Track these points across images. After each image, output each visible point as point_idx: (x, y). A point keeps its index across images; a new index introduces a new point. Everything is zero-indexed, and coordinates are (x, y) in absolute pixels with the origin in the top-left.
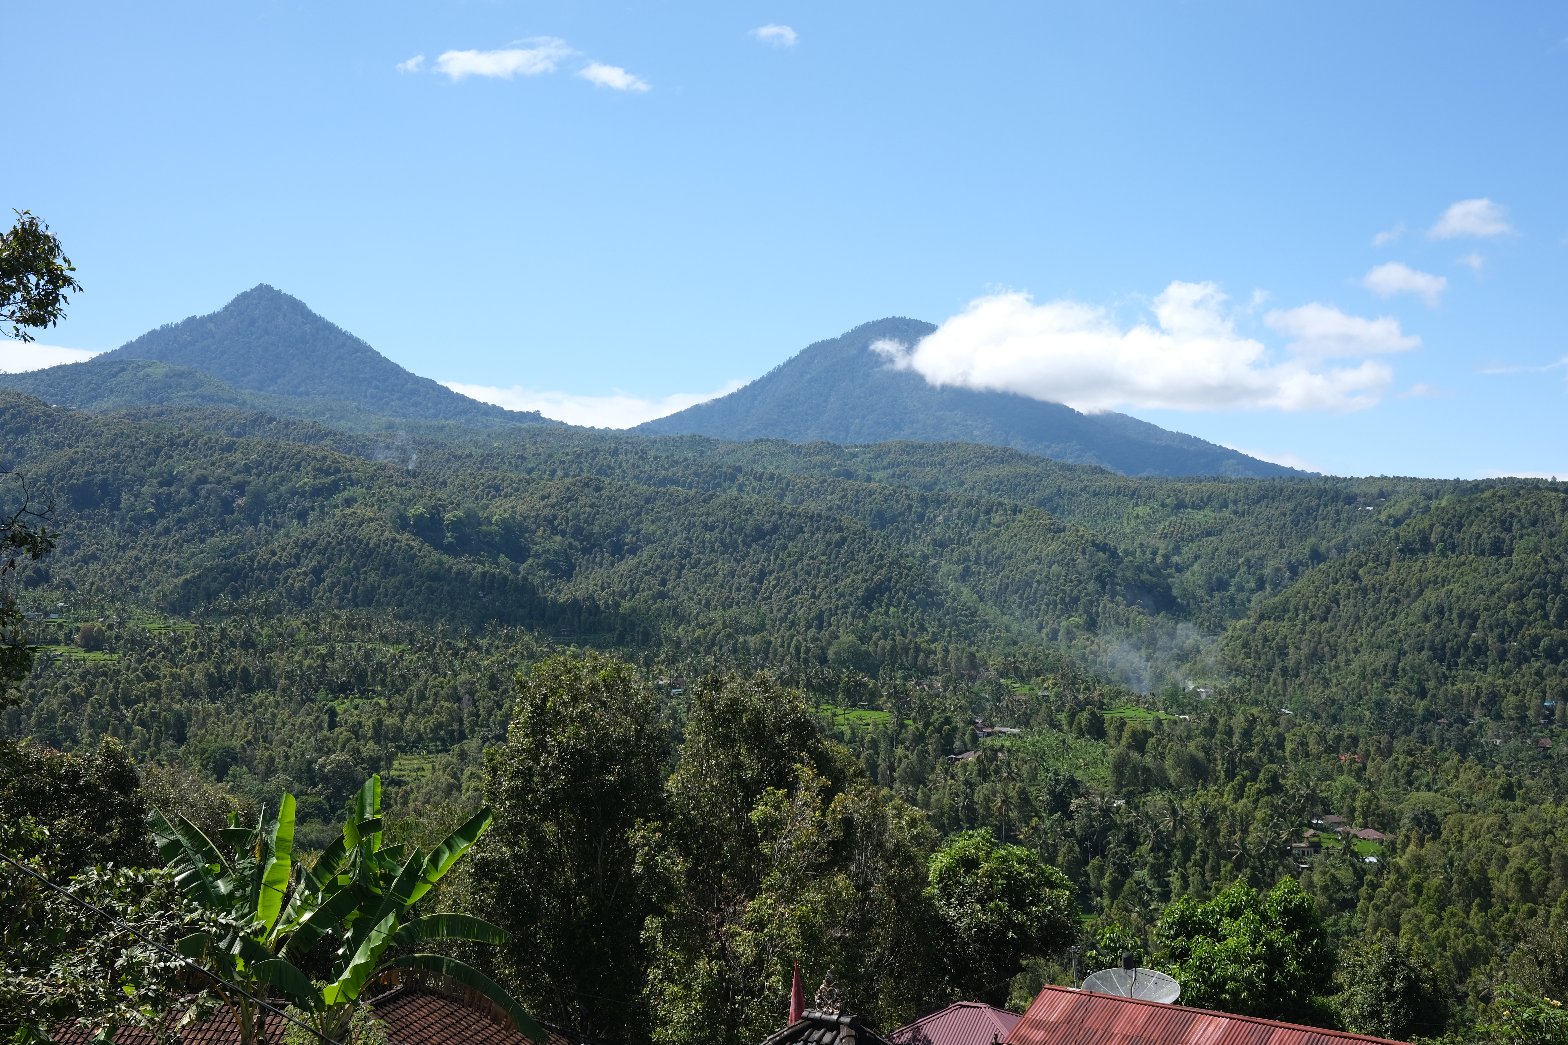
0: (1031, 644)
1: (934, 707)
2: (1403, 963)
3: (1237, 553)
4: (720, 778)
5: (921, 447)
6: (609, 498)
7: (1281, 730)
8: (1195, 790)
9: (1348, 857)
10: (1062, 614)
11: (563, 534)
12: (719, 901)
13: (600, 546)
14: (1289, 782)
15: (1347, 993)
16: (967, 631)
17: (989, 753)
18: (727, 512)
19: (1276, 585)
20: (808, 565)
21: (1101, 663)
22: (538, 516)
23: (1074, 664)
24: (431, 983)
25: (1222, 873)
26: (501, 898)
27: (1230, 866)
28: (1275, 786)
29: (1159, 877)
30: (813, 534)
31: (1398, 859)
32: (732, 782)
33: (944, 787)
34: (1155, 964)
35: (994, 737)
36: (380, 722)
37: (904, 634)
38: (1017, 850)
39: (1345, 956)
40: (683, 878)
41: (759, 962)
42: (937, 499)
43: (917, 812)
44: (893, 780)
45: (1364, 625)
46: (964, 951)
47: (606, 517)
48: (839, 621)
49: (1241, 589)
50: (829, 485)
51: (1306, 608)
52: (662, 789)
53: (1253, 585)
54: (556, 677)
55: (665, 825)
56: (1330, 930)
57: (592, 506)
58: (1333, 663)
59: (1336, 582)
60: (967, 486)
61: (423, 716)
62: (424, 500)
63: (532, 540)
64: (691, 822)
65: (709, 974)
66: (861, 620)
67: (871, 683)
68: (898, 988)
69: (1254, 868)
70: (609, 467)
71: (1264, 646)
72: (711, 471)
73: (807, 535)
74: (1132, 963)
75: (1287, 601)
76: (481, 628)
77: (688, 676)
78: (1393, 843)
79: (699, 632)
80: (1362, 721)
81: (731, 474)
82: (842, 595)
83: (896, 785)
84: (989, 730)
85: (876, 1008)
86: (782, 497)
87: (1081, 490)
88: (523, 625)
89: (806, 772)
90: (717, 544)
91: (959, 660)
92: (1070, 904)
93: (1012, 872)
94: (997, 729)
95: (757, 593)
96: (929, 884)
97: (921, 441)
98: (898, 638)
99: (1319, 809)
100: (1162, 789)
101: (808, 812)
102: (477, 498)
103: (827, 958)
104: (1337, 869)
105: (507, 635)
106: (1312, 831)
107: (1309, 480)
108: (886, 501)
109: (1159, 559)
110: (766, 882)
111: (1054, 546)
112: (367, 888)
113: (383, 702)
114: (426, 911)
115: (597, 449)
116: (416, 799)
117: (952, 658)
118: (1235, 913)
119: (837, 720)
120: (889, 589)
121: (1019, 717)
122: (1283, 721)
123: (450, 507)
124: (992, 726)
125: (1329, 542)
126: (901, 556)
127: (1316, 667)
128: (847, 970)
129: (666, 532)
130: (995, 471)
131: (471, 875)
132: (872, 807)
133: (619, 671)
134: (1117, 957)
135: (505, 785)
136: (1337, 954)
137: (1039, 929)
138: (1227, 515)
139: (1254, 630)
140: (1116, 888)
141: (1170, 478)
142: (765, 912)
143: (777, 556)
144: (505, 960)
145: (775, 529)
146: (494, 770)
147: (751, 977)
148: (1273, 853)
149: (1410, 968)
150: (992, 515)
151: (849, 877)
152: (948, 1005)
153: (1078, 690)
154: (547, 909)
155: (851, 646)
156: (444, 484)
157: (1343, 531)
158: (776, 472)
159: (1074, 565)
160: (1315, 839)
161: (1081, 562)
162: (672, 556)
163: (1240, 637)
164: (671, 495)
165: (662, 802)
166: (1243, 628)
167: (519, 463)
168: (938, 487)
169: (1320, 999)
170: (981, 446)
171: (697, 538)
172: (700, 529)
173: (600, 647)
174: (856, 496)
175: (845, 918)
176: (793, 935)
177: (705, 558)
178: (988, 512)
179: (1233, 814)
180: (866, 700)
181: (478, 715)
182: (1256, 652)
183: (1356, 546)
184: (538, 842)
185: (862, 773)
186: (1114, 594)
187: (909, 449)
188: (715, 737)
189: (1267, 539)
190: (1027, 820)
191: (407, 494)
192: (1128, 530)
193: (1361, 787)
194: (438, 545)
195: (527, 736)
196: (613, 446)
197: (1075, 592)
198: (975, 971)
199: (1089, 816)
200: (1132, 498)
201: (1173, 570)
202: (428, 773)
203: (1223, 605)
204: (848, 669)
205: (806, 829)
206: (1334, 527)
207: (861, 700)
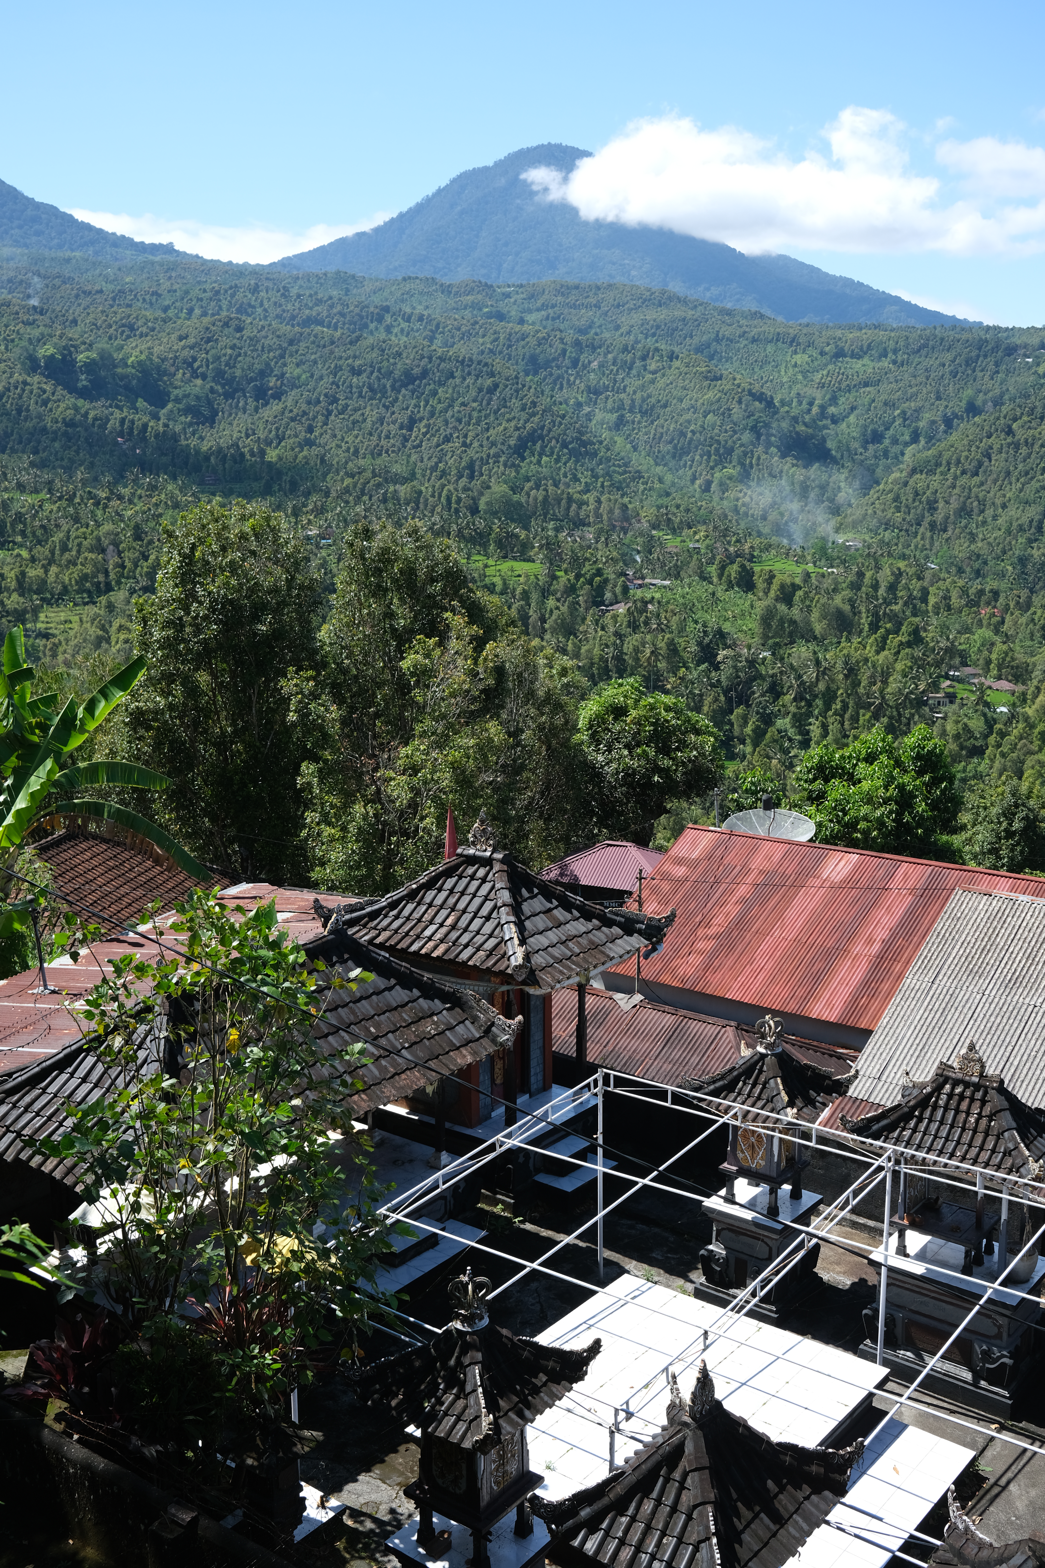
0: (684, 495)
1: (587, 559)
2: (1023, 805)
3: (894, 405)
4: (372, 627)
5: (577, 287)
6: (251, 339)
7: (926, 584)
8: (839, 643)
9: (981, 707)
10: (716, 465)
11: (204, 377)
12: (374, 748)
13: (243, 390)
14: (930, 635)
15: (970, 832)
16: (620, 482)
17: (639, 604)
18: (374, 355)
19: (930, 439)
20: (459, 412)
21: (753, 516)
22: (176, 357)
23: (726, 516)
24: (92, 827)
25: (861, 722)
26: (158, 746)
27: (868, 715)
28: (916, 638)
29: (801, 725)
30: (464, 379)
31: (1027, 709)
32: (385, 632)
33: (594, 638)
34: (793, 806)
35: (644, 589)
36: (23, 574)
37: (556, 485)
38: (664, 698)
39: (971, 799)
40: (338, 726)
41: (414, 805)
42: (592, 344)
43: (569, 663)
44: (544, 631)
45: (1013, 480)
46: (612, 794)
47: (248, 359)
48: (490, 471)
49: (895, 441)
50: (481, 327)
51: (958, 462)
52: (315, 638)
53: (907, 438)
54: (204, 527)
55: (319, 674)
56: (959, 776)
57: (233, 347)
58: (980, 518)
59: (989, 436)
60: (623, 330)
61: (67, 567)
62: (55, 340)
63: (171, 384)
64: (345, 671)
65: (365, 817)
66: (513, 470)
67: (523, 535)
68: (547, 829)
69: (891, 718)
70: (250, 305)
71: (914, 500)
72: (357, 310)
73: (458, 381)
74: (769, 805)
75: (940, 455)
76: (123, 477)
77: (338, 525)
78: (1024, 694)
79: (348, 481)
80: (1004, 576)
81: (378, 314)
82: (493, 444)
83: (547, 636)
84: (640, 582)
85: (526, 847)
86: (431, 339)
87: (740, 337)
88: (166, 474)
89: (456, 620)
90: (365, 389)
91: (611, 511)
92: (714, 749)
93: (658, 719)
94: (647, 581)
95: (407, 440)
96: (578, 731)
97: (577, 281)
98: (551, 488)
99: (957, 661)
100: (808, 641)
101: (460, 662)
102: (110, 338)
103: (479, 801)
104: (969, 718)
105: (150, 483)
106: (948, 683)
107: (971, 329)
108: (539, 344)
109: (815, 410)
110: (418, 728)
111: (710, 394)
112: (23, 736)
113: (25, 554)
114: (84, 759)
115: (236, 286)
116: (65, 652)
117: (604, 509)
118: (870, 759)
119: (489, 571)
120: (542, 438)
121: (670, 569)
122: (928, 575)
123: (83, 347)
124: (643, 578)
125: (985, 394)
126: (555, 403)
127: (964, 522)
128: (499, 813)
129: (312, 376)
130: (652, 315)
131: (126, 724)
132: (524, 656)
133: (268, 519)
134: (757, 799)
135: (157, 635)
136: (963, 797)
137: (684, 774)
138: (886, 364)
139: (906, 484)
140: (759, 736)
141: (831, 324)
142: (419, 757)
143: (427, 402)
144: (165, 806)
145: (425, 373)
146: (145, 621)
147: (406, 820)
148: (911, 702)
149: (1029, 809)
150: (648, 361)
151: (501, 723)
152: (594, 844)
153: (729, 543)
154: (203, 757)
155: (503, 496)
156: (75, 322)
157: (1001, 384)
158: (425, 313)
159: (730, 415)
160: (951, 690)
161: (737, 412)
162: (319, 402)
163: (891, 491)
164: (316, 336)
165: (315, 651)
166: (895, 482)
167: (154, 300)
168: (593, 331)
169: (945, 838)
170: (638, 287)
171: (344, 382)
172: (347, 374)
173: (249, 496)
174: (509, 339)
175: (497, 763)
176: (446, 779)
177: (352, 404)
178: (644, 358)
179: (874, 666)
180: (518, 551)
181: (123, 567)
182: (907, 506)
183: (1012, 399)
184: (192, 691)
185: (513, 623)
186: (769, 445)
187: (564, 290)
188: (366, 587)
189: (925, 391)
190: (674, 671)
191: (36, 333)
192: (785, 380)
193: (998, 639)
194: (72, 388)
195: (176, 586)
196: (252, 282)
197: (730, 443)
198: (621, 813)
199: (735, 667)
200: (791, 345)
201: (829, 422)
202: (75, 626)
203: (876, 457)
204: (500, 519)
205: (458, 677)
206: (992, 379)
207: (512, 551)
